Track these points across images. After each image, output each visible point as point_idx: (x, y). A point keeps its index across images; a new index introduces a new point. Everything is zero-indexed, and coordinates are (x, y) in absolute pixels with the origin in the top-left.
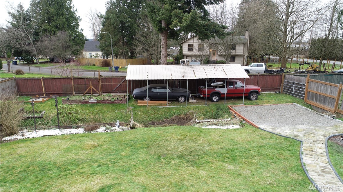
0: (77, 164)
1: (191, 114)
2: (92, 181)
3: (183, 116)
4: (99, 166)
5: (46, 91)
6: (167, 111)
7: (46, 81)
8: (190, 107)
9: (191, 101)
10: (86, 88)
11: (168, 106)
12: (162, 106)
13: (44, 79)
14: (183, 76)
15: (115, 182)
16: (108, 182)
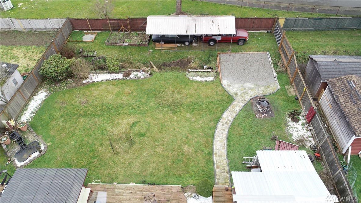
1: (191, 58)
3: (185, 59)
5: (91, 28)
6: (175, 55)
7: (90, 21)
8: (191, 52)
9: (194, 44)
11: (176, 50)
12: (172, 50)
14: (186, 31)
15: (138, 120)
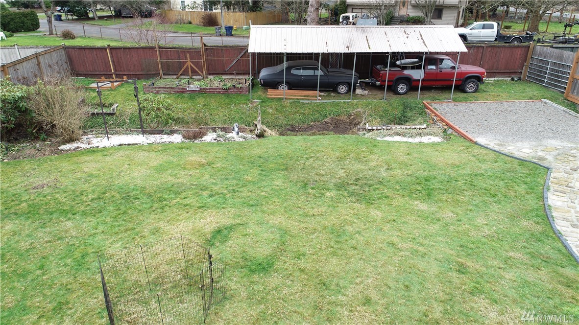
0: (177, 190)
1: (359, 115)
2: (202, 218)
3: (344, 118)
4: (211, 196)
5: (115, 70)
6: (317, 109)
7: (114, 51)
8: (358, 102)
9: (359, 91)
10: (181, 65)
11: (319, 100)
12: (308, 100)
13: (112, 49)
14: (348, 47)
15: (238, 221)
16: (227, 221)
